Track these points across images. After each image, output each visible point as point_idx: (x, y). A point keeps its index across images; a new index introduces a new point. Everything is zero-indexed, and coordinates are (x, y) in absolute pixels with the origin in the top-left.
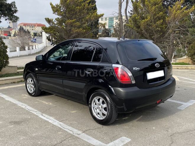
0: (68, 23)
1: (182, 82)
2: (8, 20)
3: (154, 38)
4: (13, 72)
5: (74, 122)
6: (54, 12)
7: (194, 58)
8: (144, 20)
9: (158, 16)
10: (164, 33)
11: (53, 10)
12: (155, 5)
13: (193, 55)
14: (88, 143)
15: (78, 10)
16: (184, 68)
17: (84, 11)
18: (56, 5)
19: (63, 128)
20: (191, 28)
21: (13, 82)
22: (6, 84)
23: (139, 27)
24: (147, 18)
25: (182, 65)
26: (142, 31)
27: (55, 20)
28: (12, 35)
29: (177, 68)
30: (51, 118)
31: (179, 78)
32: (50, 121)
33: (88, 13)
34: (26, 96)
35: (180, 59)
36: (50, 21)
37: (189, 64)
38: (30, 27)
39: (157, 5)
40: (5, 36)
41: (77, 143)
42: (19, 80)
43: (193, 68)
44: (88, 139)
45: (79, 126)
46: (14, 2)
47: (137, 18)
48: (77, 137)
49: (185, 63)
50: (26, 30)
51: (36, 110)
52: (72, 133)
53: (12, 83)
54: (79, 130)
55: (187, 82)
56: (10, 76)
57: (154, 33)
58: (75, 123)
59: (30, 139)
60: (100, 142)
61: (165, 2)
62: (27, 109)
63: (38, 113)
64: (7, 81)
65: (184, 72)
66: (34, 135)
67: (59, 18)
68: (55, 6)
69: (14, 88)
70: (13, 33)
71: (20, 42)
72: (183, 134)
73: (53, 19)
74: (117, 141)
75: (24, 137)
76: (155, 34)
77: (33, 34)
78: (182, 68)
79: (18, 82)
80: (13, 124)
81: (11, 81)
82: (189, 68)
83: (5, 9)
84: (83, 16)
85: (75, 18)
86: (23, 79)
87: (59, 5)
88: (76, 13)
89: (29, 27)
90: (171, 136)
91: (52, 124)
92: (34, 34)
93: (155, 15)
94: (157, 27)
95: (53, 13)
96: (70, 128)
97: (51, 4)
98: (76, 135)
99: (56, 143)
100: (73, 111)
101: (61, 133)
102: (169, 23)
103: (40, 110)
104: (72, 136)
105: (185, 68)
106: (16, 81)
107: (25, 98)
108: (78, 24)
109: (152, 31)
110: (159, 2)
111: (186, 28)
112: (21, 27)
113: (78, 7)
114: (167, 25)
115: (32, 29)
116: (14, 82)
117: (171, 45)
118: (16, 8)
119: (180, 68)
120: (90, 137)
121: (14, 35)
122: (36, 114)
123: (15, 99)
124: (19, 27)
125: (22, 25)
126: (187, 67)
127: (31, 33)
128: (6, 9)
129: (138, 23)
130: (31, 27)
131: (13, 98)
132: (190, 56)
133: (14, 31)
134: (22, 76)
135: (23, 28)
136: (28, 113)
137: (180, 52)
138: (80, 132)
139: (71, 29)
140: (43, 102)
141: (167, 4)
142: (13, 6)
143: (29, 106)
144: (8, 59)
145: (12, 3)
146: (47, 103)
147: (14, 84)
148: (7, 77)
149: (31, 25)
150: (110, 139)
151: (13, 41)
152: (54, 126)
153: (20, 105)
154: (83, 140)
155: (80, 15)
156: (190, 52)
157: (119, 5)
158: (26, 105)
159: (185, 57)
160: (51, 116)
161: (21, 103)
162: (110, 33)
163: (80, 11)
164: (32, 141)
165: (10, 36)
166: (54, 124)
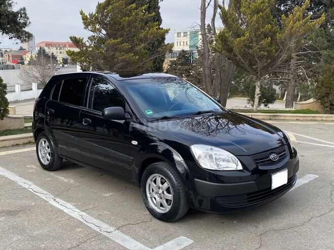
0: (109, 44)
1: (300, 143)
2: (13, 39)
3: (257, 68)
4: (17, 128)
5: (105, 212)
6: (86, 26)
7: (325, 102)
8: (239, 39)
9: (262, 32)
10: (274, 60)
11: (85, 23)
12: (258, 13)
13: (323, 97)
14: (122, 246)
15: (125, 23)
16: (308, 118)
17: (137, 24)
18: (89, 15)
19: (85, 222)
20: (326, 49)
21: (15, 144)
22: (3, 147)
23: (230, 50)
24: (244, 35)
25: (306, 113)
26: (237, 56)
27: (88, 40)
28: (26, 62)
29: (297, 120)
30: (69, 205)
31: (297, 135)
32: (66, 211)
33: (142, 28)
34: (33, 169)
35: (303, 104)
36: (79, 42)
37: (317, 112)
38: (57, 49)
39: (261, 13)
40: (15, 65)
41: (103, 246)
42: (26, 141)
43: (324, 119)
44: (124, 240)
45: (112, 218)
46: (24, 9)
47: (227, 35)
48: (106, 238)
49: (311, 111)
50: (50, 54)
51: (46, 192)
52: (98, 230)
53: (13, 146)
54: (111, 225)
55: (307, 143)
56: (11, 134)
57: (257, 59)
58: (106, 214)
59: (28, 240)
60: (142, 245)
61: (282, 5)
62: (31, 190)
63: (48, 196)
64: (4, 142)
65: (308, 126)
66: (36, 233)
67: (94, 36)
68: (88, 17)
69: (15, 155)
70: (28, 59)
71: (37, 75)
72: (281, 231)
73: (83, 38)
74: (169, 244)
75: (19, 237)
76: (259, 62)
77: (61, 61)
78: (305, 118)
79: (24, 144)
80: (4, 216)
81: (12, 143)
82: (317, 119)
83: (6, 21)
84: (135, 32)
85: (122, 36)
86: (33, 140)
87: (95, 15)
88: (123, 28)
89: (55, 48)
90: (261, 235)
91: (69, 215)
92: (63, 60)
93: (258, 29)
94: (261, 49)
95: (85, 28)
96: (97, 222)
97: (81, 13)
98: (105, 234)
99: (69, 246)
100: (107, 193)
101: (80, 230)
102: (282, 43)
103: (52, 192)
104: (98, 235)
105: (311, 118)
106: (21, 142)
107: (30, 171)
108: (126, 46)
109: (254, 57)
110: (264, 8)
111: (316, 50)
112: (40, 48)
113: (127, 18)
114: (279, 46)
115: (61, 53)
116: (17, 145)
117: (292, 80)
118: (28, 19)
119: (301, 119)
120: (127, 237)
121: (29, 62)
122: (44, 198)
123: (15, 172)
124: (37, 49)
125: (43, 46)
126: (314, 117)
127: (58, 59)
128: (8, 21)
129: (229, 43)
130: (59, 48)
131: (11, 172)
132: (320, 99)
133: (29, 56)
134: (32, 134)
135: (44, 51)
136: (33, 196)
137: (307, 91)
138: (111, 229)
139: (114, 55)
140: (59, 177)
141: (286, 8)
142: (23, 15)
143: (37, 185)
144: (7, 106)
145: (21, 10)
146: (66, 180)
147: (17, 147)
148: (6, 135)
149: (59, 45)
150: (159, 240)
151: (27, 72)
152: (71, 218)
153: (20, 184)
154: (114, 242)
155: (130, 31)
156: (319, 91)
157: (202, 12)
158: (30, 183)
159: (311, 100)
160: (68, 201)
161: (24, 180)
162: (193, 58)
163: (129, 24)
164: (31, 243)
165: (23, 63)
166: (72, 215)
